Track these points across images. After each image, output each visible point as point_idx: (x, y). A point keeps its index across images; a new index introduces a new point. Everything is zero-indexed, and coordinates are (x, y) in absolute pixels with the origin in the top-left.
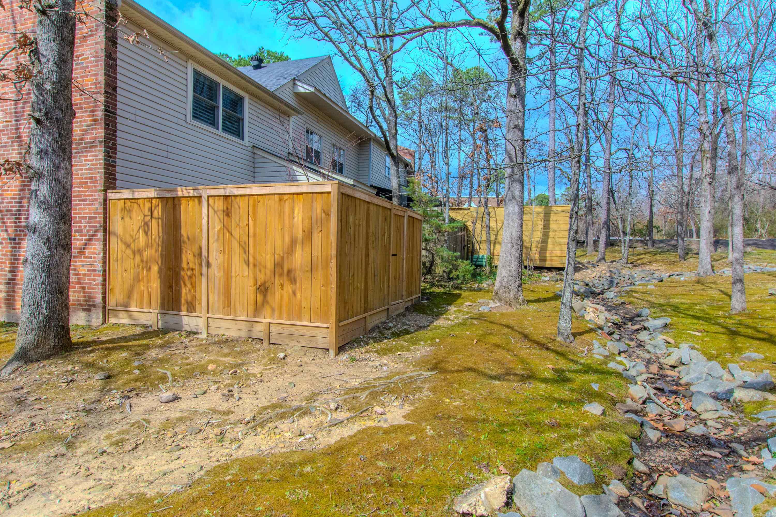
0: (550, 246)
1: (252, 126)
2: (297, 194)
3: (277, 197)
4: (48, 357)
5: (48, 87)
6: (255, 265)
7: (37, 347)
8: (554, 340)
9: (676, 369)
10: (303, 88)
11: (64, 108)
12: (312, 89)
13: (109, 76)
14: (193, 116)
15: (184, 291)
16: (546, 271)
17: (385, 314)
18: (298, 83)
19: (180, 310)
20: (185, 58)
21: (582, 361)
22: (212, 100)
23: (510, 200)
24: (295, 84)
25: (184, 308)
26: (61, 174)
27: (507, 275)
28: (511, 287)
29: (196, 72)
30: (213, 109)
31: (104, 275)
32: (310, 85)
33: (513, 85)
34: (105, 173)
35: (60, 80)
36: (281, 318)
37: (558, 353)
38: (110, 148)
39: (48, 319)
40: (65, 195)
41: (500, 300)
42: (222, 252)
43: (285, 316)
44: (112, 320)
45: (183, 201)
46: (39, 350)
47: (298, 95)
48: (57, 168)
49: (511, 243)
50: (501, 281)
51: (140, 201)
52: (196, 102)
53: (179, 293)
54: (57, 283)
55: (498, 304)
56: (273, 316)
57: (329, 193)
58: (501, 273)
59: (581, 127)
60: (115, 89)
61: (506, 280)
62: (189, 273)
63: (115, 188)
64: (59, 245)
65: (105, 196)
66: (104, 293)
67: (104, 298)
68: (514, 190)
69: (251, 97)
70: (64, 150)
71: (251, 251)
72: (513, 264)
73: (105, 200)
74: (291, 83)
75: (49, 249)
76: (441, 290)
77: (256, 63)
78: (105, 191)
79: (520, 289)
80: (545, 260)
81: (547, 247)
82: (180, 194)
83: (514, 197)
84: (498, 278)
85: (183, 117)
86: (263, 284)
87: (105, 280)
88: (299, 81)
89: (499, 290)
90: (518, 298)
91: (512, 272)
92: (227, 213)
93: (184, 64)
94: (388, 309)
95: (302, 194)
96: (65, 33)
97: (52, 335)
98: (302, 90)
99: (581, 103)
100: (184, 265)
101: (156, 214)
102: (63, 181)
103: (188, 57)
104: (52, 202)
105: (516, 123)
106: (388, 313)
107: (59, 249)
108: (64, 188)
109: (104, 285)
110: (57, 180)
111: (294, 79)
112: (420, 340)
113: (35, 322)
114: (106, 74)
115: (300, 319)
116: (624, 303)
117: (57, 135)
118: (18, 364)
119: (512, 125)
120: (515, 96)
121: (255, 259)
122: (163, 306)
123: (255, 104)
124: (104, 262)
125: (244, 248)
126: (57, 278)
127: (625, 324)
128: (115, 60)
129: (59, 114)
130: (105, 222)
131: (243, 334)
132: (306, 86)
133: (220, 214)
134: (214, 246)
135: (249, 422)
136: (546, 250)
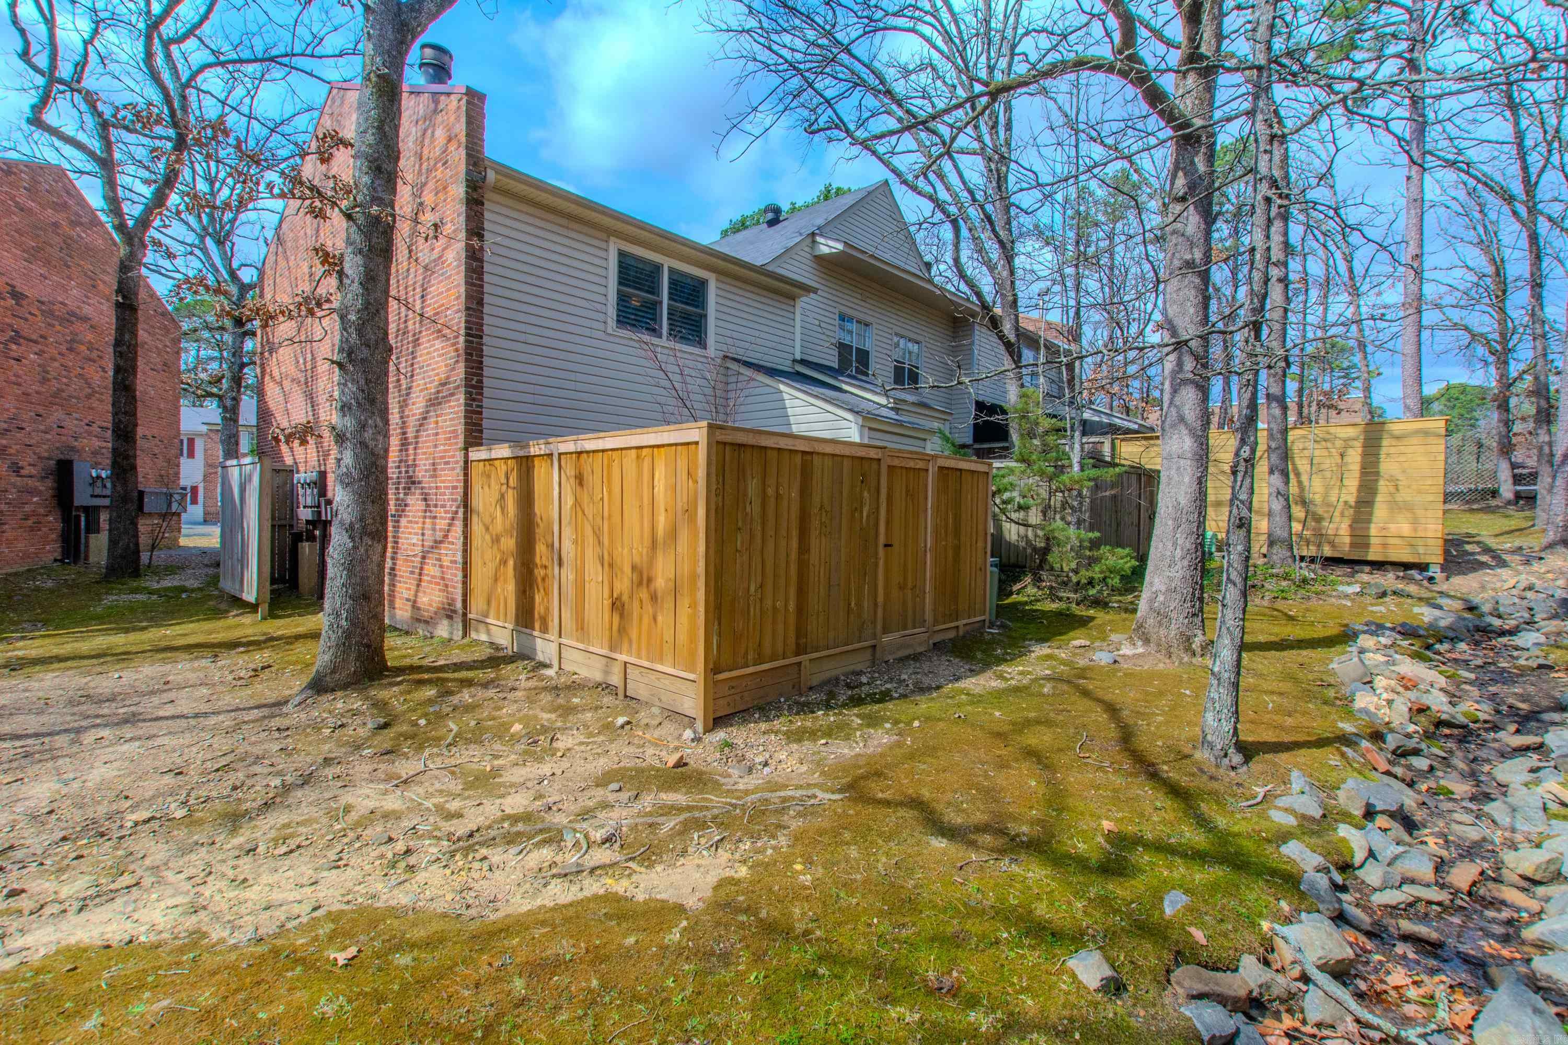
0: (1380, 511)
1: (721, 323)
2: (658, 446)
3: (634, 452)
4: (345, 687)
5: (352, 317)
6: (611, 565)
7: (333, 672)
8: (1187, 757)
9: (1540, 891)
10: (828, 246)
11: (372, 342)
12: (840, 246)
13: (473, 284)
14: (618, 321)
15: (538, 598)
16: (1367, 569)
17: (868, 655)
18: (819, 239)
19: (533, 629)
20: (604, 236)
21: (1221, 822)
22: (652, 293)
23: (1173, 426)
24: (814, 242)
25: (537, 625)
26: (368, 435)
27: (1163, 588)
28: (1173, 615)
29: (622, 254)
30: (652, 308)
31: (465, 570)
32: (837, 240)
33: (1180, 174)
34: (466, 424)
35: (367, 306)
36: (639, 657)
37: (1175, 791)
38: (473, 387)
39: (348, 635)
40: (374, 464)
41: (1147, 641)
42: (575, 542)
43: (644, 653)
44: (474, 635)
45: (537, 462)
46: (337, 676)
47: (820, 260)
48: (363, 426)
49: (1175, 519)
50: (1152, 600)
51: (497, 463)
52: (622, 298)
53: (532, 599)
54: (361, 585)
55: (1140, 650)
56: (629, 652)
57: (697, 443)
58: (1151, 583)
59: (1258, 256)
60: (481, 303)
61: (1161, 598)
62: (542, 572)
63: (481, 445)
64: (364, 532)
65: (466, 456)
66: (465, 595)
67: (465, 601)
68: (1183, 404)
69: (722, 278)
70: (372, 401)
71: (606, 542)
72: (1179, 565)
73: (466, 462)
74: (809, 240)
75: (352, 538)
76: (1054, 606)
77: (770, 216)
78: (466, 449)
79: (1197, 620)
80: (1367, 546)
81: (1371, 514)
82: (534, 450)
83: (1182, 419)
84: (1145, 595)
85: (601, 326)
86: (619, 598)
87: (465, 576)
88: (821, 235)
89: (1145, 619)
90: (1188, 640)
91: (1176, 583)
92: (580, 479)
93: (604, 245)
94: (874, 647)
95: (663, 446)
96: (374, 240)
97: (353, 656)
98: (825, 250)
99: (1259, 197)
100: (538, 560)
101: (511, 483)
102: (372, 444)
103: (610, 233)
104: (355, 474)
105: (1188, 257)
106: (874, 655)
107: (365, 538)
108: (373, 454)
109: (465, 583)
110: (363, 444)
111: (813, 234)
112: (885, 719)
113: (333, 637)
114: (467, 283)
115: (661, 661)
116: (1550, 668)
117: (362, 382)
118: (310, 692)
119: (1177, 263)
120: (1183, 199)
121: (611, 555)
122: (517, 622)
123: (727, 287)
124: (465, 551)
125: (598, 535)
126: (362, 578)
127: (1496, 728)
128: (481, 261)
129: (365, 353)
130: (466, 494)
131: (598, 676)
132: (831, 243)
133: (572, 480)
134: (567, 533)
135: (459, 839)
136: (1369, 521)
